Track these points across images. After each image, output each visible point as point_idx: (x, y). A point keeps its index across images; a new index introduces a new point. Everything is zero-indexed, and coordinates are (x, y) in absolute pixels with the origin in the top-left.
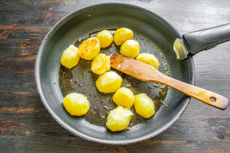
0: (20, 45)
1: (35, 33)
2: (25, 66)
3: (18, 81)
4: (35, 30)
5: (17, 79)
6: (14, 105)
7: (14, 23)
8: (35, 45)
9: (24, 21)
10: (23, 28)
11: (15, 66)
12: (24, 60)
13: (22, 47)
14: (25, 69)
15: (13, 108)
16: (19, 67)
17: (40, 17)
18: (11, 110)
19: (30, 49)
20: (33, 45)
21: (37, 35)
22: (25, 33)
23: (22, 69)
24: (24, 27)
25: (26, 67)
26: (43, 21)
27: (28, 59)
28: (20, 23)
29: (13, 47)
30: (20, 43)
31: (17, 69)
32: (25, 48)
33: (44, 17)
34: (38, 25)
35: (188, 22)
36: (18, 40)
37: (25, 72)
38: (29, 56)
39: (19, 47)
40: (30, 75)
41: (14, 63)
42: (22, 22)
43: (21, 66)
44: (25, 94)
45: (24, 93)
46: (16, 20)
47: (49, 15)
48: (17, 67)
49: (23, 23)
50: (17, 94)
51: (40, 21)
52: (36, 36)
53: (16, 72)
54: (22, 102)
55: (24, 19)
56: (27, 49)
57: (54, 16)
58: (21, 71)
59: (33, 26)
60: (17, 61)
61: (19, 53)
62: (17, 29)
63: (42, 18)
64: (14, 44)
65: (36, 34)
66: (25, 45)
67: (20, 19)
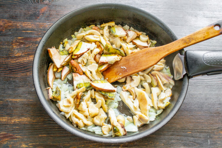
0: (12, 44)
1: (29, 30)
2: (19, 68)
3: (11, 87)
4: (29, 27)
5: (9, 84)
6: (7, 114)
7: (5, 19)
8: (30, 44)
9: (16, 17)
10: (14, 24)
11: (7, 69)
12: (17, 61)
13: (15, 47)
14: (19, 72)
15: (6, 117)
16: (12, 69)
17: (34, 11)
18: (4, 120)
19: (24, 48)
20: (27, 44)
21: (32, 33)
22: (17, 30)
23: (16, 72)
24: (16, 23)
25: (19, 70)
26: (38, 16)
27: (22, 60)
28: (11, 18)
29: (4, 47)
30: (12, 42)
31: (9, 72)
32: (18, 47)
33: (39, 11)
34: (32, 21)
35: (203, 16)
36: (9, 39)
37: (20, 75)
38: (22, 57)
39: (11, 47)
40: (26, 79)
41: (5, 66)
42: (13, 18)
43: (14, 68)
44: (20, 101)
45: (18, 100)
46: (7, 15)
47: (44, 9)
48: (9, 70)
49: (15, 18)
50: (10, 102)
51: (34, 16)
52: (30, 33)
53: (9, 75)
54: (16, 110)
55: (16, 14)
56: (20, 48)
57: (50, 11)
58: (14, 74)
59: (26, 21)
60: (9, 63)
61: (11, 53)
62: (8, 26)
63: (37, 12)
64: (5, 43)
65: (30, 32)
66: (18, 44)
67: (12, 14)
